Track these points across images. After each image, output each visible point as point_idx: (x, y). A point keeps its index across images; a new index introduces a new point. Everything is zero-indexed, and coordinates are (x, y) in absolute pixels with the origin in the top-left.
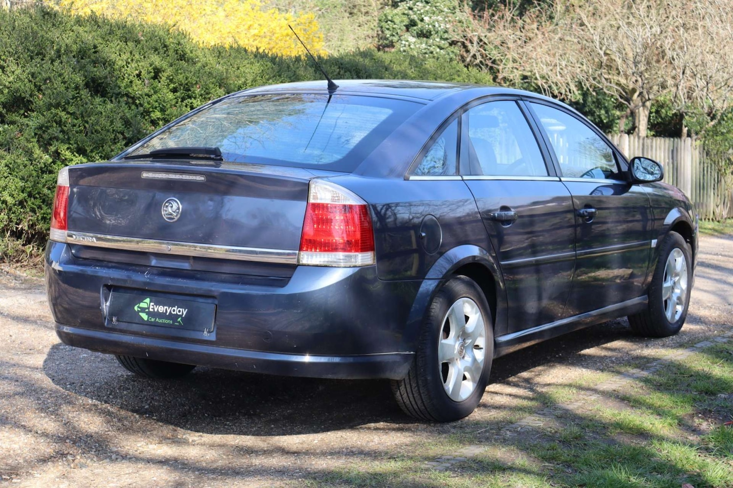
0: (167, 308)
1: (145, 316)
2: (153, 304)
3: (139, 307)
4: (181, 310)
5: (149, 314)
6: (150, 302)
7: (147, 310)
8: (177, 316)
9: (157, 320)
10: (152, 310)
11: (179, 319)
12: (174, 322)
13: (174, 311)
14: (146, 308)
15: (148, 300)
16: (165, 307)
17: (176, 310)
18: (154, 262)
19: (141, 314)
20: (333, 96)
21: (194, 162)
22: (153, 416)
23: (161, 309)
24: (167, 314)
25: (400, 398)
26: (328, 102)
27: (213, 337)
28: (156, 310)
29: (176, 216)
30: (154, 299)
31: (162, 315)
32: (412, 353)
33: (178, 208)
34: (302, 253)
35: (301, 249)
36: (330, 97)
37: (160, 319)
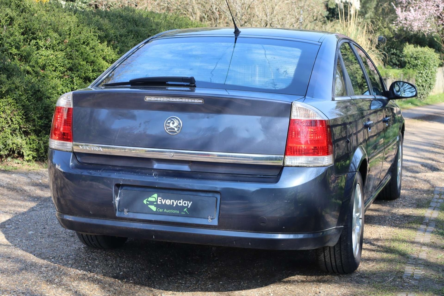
0: (174, 201)
1: (154, 208)
2: (161, 198)
3: (147, 201)
4: (187, 202)
5: (157, 206)
6: (158, 197)
7: (156, 203)
8: (183, 207)
9: (165, 210)
10: (160, 203)
11: (185, 210)
12: (180, 212)
13: (180, 203)
14: (154, 202)
15: (155, 195)
16: (172, 201)
17: (182, 203)
18: (156, 166)
19: (150, 206)
20: (238, 38)
21: (169, 88)
22: (129, 280)
23: (168, 202)
24: (174, 206)
25: (323, 258)
26: (235, 42)
27: (215, 223)
28: (163, 203)
29: (178, 130)
30: (161, 194)
31: (170, 207)
32: (342, 226)
33: (180, 124)
34: (286, 157)
35: (285, 154)
36: (236, 39)
37: (167, 209)
